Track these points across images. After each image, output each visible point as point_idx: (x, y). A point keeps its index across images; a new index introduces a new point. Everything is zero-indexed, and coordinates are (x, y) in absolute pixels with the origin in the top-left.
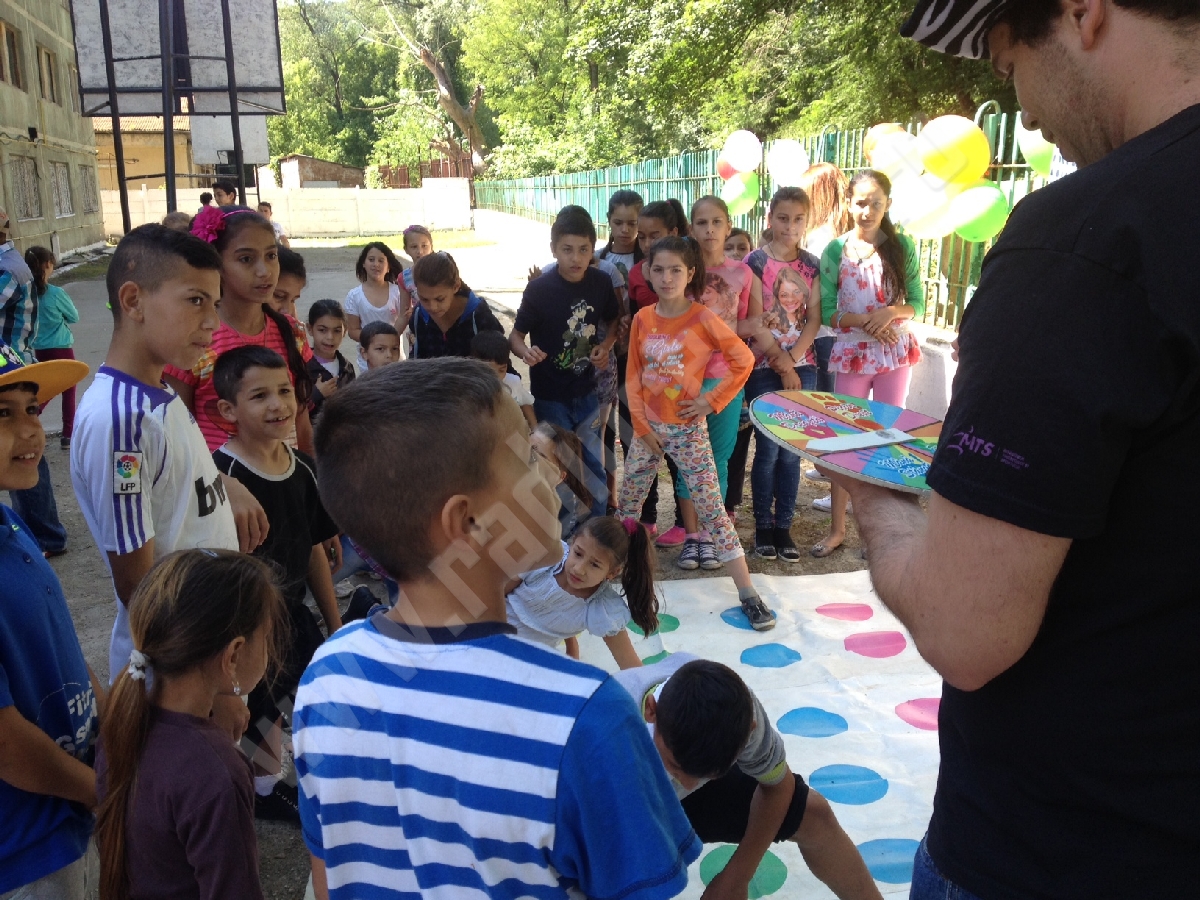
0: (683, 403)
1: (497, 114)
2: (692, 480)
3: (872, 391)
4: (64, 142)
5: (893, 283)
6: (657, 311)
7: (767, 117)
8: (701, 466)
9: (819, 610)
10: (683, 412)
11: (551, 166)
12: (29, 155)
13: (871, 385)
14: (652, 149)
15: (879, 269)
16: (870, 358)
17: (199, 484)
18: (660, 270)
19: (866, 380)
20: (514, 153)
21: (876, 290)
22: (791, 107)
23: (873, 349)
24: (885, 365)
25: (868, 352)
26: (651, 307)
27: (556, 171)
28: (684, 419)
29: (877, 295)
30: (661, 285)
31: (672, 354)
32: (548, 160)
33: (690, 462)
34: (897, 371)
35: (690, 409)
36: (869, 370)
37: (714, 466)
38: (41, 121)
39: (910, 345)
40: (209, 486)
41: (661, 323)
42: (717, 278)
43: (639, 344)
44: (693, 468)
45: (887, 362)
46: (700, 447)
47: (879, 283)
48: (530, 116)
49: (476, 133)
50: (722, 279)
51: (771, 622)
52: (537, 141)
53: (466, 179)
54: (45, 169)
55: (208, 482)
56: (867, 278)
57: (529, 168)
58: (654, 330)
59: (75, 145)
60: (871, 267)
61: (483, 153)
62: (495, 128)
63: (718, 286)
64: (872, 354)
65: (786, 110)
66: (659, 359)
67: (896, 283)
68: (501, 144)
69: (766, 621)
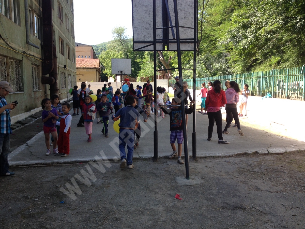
4: (70, 69)
12: (64, 72)
38: (67, 64)
53: (167, 80)
54: (67, 76)
59: (72, 70)
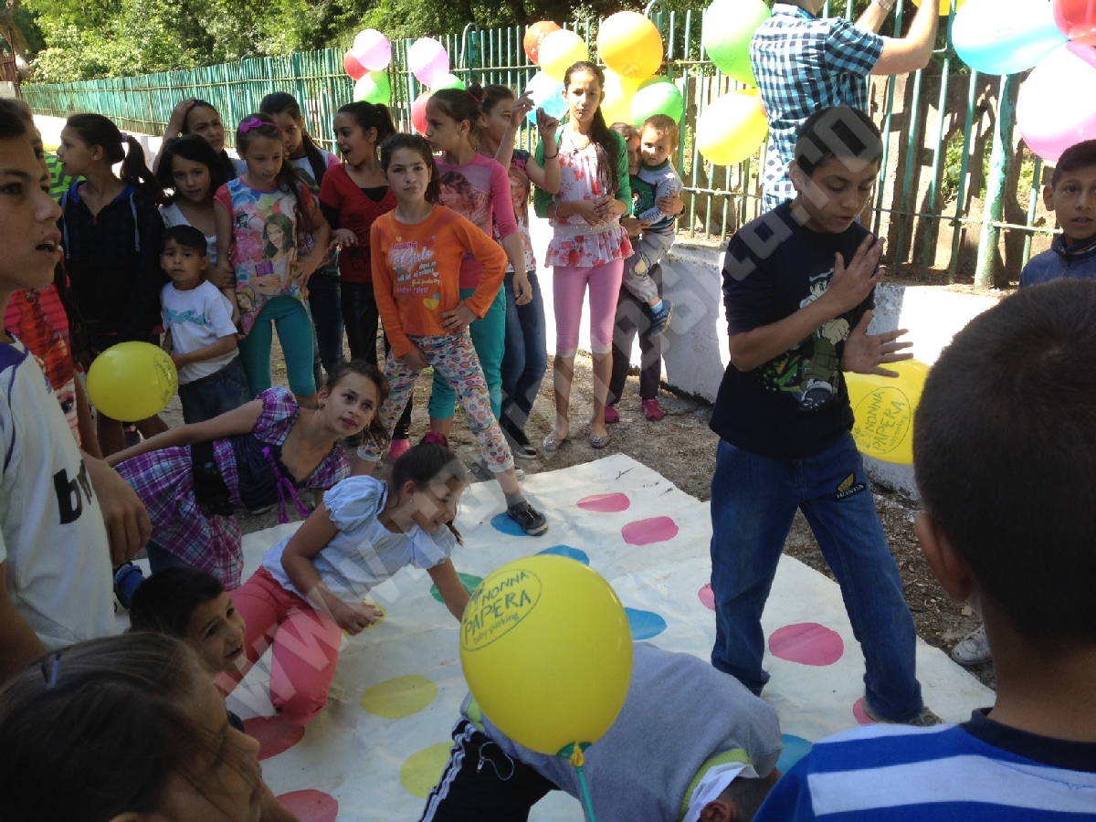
0: (445, 315)
1: (36, 15)
2: (461, 385)
3: (587, 286)
5: (607, 173)
6: (398, 218)
7: (325, 22)
8: (470, 369)
9: (581, 505)
10: (446, 322)
11: (105, 70)
13: (588, 279)
14: (205, 54)
15: (594, 161)
16: (586, 251)
17: (60, 479)
18: (400, 169)
19: (583, 273)
20: (62, 57)
21: (592, 182)
22: (348, 15)
23: (589, 242)
24: (601, 258)
25: (584, 245)
26: (389, 215)
27: (110, 75)
28: (449, 330)
29: (593, 187)
30: (404, 185)
31: (425, 262)
32: (100, 63)
33: (458, 366)
34: (611, 263)
35: (453, 319)
36: (586, 263)
37: (481, 371)
39: (622, 238)
40: (74, 481)
41: (405, 230)
42: (459, 176)
43: (384, 255)
44: (461, 373)
45: (602, 255)
46: (466, 352)
47: (594, 175)
48: (73, 17)
49: (17, 35)
50: (464, 179)
51: (545, 526)
52: (86, 44)
53: (10, 84)
55: (72, 475)
56: (583, 169)
57: (80, 72)
58: (399, 239)
60: (587, 158)
61: (28, 58)
62: (37, 28)
63: (459, 185)
64: (588, 247)
65: (343, 17)
66: (410, 270)
67: (610, 175)
68: (44, 47)
69: (539, 526)
